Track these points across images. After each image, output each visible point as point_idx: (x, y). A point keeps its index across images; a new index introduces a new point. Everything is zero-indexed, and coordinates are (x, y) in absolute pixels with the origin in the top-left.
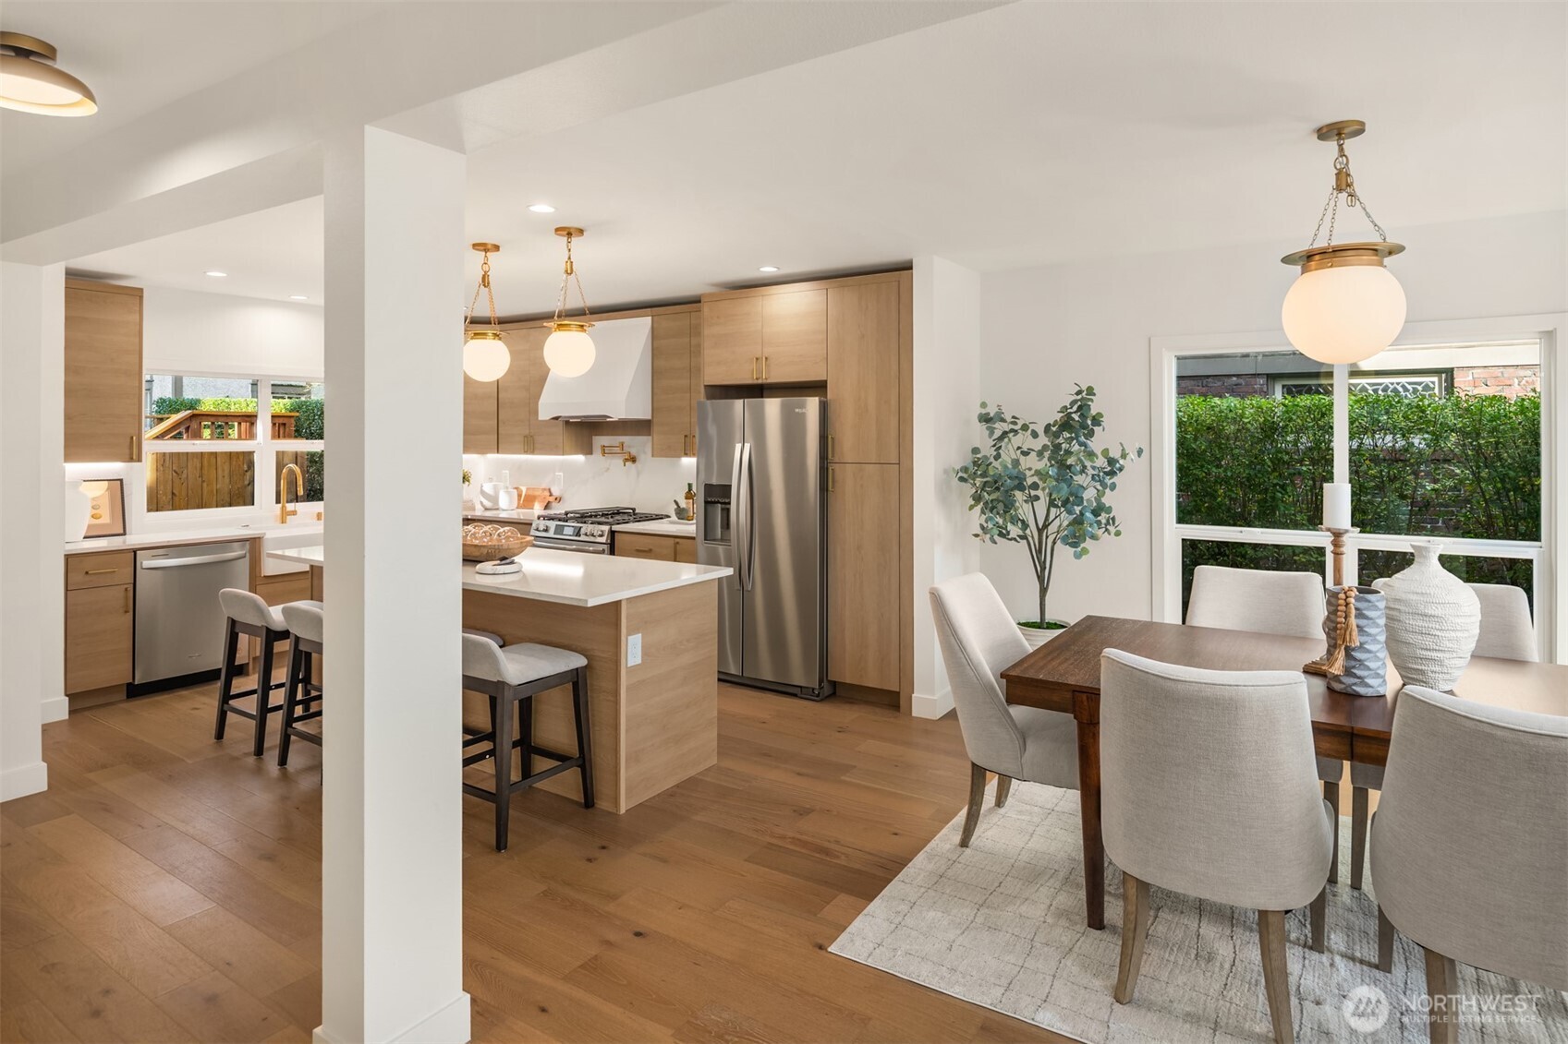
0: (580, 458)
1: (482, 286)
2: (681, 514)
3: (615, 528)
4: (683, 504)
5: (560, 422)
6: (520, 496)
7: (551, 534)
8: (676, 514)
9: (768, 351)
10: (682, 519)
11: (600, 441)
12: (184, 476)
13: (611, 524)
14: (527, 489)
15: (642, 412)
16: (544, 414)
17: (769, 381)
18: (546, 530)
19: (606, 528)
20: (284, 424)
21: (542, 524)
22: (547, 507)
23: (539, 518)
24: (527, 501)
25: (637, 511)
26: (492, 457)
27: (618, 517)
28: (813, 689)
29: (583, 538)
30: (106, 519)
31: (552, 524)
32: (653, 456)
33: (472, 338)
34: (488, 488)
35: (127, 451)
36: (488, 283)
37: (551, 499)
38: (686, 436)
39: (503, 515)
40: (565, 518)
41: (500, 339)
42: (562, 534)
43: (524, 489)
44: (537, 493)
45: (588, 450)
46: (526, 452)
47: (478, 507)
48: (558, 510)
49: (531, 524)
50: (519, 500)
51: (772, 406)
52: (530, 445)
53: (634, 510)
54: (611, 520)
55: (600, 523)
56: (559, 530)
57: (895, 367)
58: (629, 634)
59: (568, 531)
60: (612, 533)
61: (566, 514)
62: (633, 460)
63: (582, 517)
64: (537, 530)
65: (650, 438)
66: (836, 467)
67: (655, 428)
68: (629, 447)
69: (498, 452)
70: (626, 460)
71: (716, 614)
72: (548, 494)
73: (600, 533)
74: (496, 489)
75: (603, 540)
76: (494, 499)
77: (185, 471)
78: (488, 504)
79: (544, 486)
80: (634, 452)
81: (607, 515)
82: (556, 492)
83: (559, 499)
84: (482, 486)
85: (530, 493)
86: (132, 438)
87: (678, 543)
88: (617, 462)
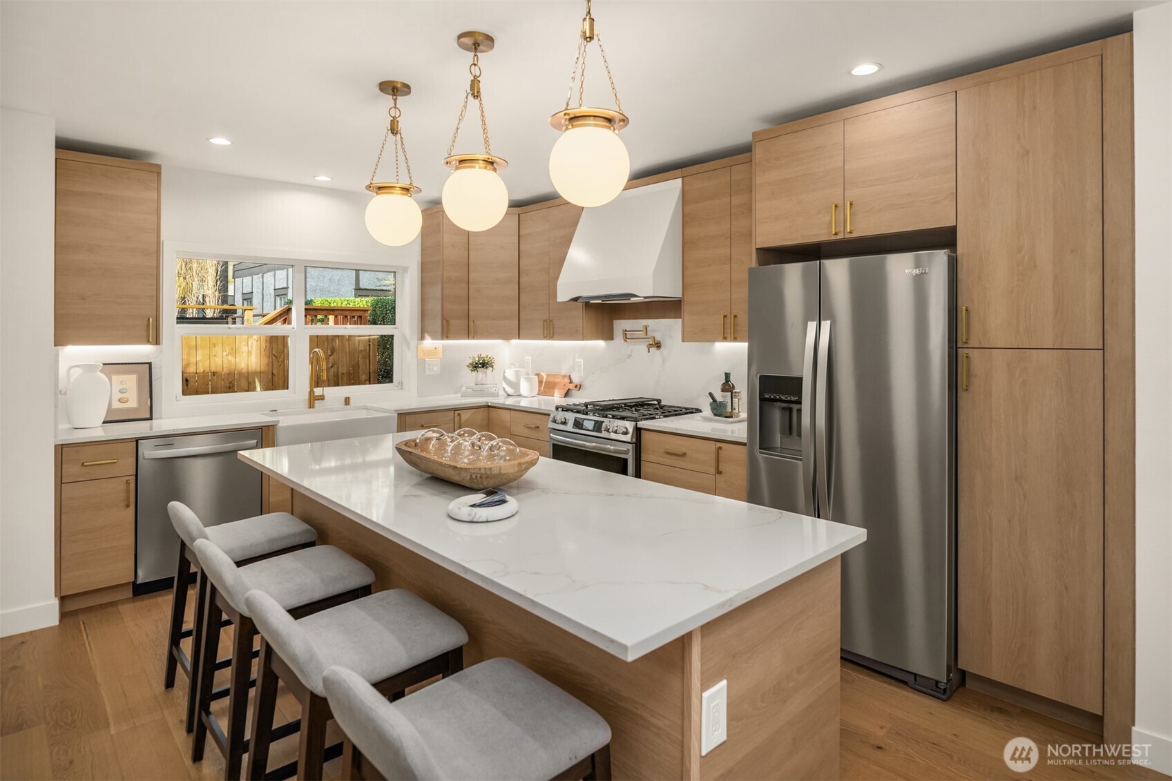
0: (601, 343)
1: (470, 95)
2: (719, 410)
3: (642, 424)
4: (719, 396)
5: (579, 304)
6: (540, 382)
7: (570, 427)
8: (713, 409)
9: (853, 193)
10: (719, 416)
11: (621, 325)
12: (282, 359)
13: (636, 420)
14: (548, 375)
15: (671, 289)
16: (563, 295)
17: (854, 235)
18: (564, 423)
19: (630, 426)
20: (361, 317)
21: (560, 415)
22: (567, 394)
23: (557, 408)
24: (546, 387)
25: (663, 403)
26: (515, 342)
27: (643, 411)
28: (937, 682)
29: (604, 434)
30: (133, 403)
31: (571, 417)
32: (683, 341)
33: (457, 168)
34: (510, 374)
35: (145, 334)
36: (478, 92)
37: (571, 386)
38: (725, 316)
39: (524, 403)
40: (585, 409)
41: (495, 170)
42: (582, 429)
43: (544, 375)
44: (556, 380)
45: (608, 335)
46: (545, 338)
47: (502, 392)
48: (578, 399)
49: (549, 415)
50: (540, 386)
51: (838, 271)
52: (550, 331)
53: (659, 401)
54: (636, 415)
55: (623, 418)
56: (578, 424)
57: (1094, 194)
58: (704, 687)
59: (589, 425)
60: (638, 430)
61: (586, 405)
62: (658, 345)
63: (603, 410)
64: (555, 421)
65: (680, 321)
66: (974, 354)
67: (686, 308)
68: (653, 331)
69: (519, 338)
70: (651, 346)
71: (837, 610)
72: (569, 381)
73: (625, 430)
74: (517, 374)
75: (628, 438)
76: (515, 386)
77: (282, 356)
78: (510, 391)
79: (563, 373)
80: (658, 337)
81: (631, 407)
82: (576, 380)
83: (578, 387)
84: (505, 372)
85: (551, 379)
86: (149, 320)
87: (720, 448)
88: (640, 348)
